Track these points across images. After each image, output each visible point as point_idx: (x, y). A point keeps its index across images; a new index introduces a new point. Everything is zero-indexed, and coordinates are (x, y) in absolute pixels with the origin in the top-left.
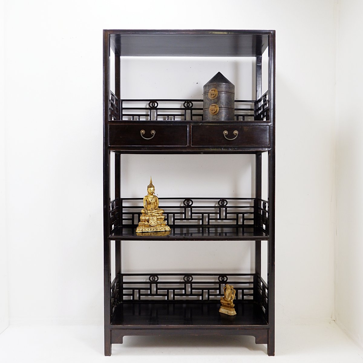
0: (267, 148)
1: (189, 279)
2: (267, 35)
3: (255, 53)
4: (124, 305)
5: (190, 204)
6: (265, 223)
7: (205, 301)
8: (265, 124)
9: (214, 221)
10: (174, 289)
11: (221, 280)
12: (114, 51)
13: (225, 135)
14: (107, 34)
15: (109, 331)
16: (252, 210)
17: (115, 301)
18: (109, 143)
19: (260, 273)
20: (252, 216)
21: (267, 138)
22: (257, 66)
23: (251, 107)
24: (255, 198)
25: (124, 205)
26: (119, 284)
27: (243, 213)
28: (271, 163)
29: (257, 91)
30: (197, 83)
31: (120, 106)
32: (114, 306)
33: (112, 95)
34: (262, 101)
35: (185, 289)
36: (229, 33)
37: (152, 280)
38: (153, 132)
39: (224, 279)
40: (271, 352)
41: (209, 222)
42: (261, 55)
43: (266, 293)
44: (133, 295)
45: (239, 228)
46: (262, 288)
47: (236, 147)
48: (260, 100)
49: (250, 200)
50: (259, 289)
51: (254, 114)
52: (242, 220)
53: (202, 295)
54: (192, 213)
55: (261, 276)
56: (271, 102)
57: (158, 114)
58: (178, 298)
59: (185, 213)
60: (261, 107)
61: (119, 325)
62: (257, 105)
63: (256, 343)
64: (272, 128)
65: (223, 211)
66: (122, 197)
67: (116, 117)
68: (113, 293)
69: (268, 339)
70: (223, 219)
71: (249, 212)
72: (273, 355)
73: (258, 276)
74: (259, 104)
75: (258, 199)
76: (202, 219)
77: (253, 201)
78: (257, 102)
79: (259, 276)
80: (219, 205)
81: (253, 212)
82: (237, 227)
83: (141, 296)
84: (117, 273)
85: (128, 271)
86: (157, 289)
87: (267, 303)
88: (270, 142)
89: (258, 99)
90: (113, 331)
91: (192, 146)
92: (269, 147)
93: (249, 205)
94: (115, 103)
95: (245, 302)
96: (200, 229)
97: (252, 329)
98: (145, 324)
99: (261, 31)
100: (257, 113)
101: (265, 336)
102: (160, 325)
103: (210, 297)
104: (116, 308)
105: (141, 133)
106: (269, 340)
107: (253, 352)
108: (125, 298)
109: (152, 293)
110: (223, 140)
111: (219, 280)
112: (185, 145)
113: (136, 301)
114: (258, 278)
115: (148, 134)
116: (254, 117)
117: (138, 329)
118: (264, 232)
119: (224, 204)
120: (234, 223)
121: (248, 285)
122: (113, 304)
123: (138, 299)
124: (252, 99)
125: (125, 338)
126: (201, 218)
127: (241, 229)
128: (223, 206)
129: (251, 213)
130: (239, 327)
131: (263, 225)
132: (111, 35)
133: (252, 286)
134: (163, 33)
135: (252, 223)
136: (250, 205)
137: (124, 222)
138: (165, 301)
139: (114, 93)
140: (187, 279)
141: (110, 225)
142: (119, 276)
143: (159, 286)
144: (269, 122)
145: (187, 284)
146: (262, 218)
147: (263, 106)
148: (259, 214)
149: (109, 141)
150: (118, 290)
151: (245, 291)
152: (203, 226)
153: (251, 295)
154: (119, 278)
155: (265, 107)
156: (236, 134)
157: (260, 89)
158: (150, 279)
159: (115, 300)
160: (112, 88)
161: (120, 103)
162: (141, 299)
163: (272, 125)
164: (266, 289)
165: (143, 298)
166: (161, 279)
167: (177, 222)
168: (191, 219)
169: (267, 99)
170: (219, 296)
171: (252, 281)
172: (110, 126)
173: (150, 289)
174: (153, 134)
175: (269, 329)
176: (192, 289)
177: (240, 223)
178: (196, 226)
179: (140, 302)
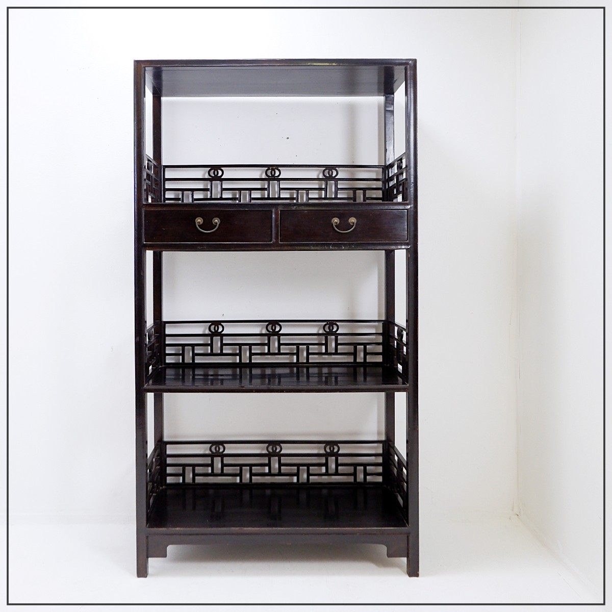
0: (404, 245)
1: (276, 449)
2: (403, 67)
3: (383, 91)
4: (169, 492)
5: (277, 329)
6: (401, 361)
7: (303, 484)
8: (401, 207)
9: (316, 356)
10: (251, 466)
11: (328, 450)
12: (152, 91)
13: (334, 225)
14: (140, 66)
15: (145, 538)
16: (380, 339)
17: (153, 487)
18: (144, 239)
19: (392, 440)
20: (380, 349)
21: (404, 229)
22: (386, 111)
23: (377, 175)
24: (384, 319)
25: (168, 331)
26: (160, 459)
27: (365, 345)
28: (412, 268)
29: (386, 150)
30: (288, 138)
31: (161, 176)
32: (152, 495)
33: (149, 160)
34: (396, 166)
35: (269, 465)
36: (341, 64)
37: (214, 451)
38: (216, 221)
39: (334, 449)
40: (413, 571)
41: (308, 358)
42: (393, 94)
43: (404, 474)
44: (183, 475)
45: (358, 369)
46: (396, 465)
47: (352, 244)
48: (391, 166)
49: (376, 324)
50: (391, 465)
51: (381, 187)
52: (362, 355)
53: (297, 475)
54: (280, 344)
55: (395, 445)
56: (410, 172)
57: (223, 187)
58: (257, 479)
59: (268, 345)
60: (393, 176)
61: (161, 527)
62: (387, 172)
63: (389, 555)
64: (412, 213)
65: (331, 340)
66: (165, 319)
67: (154, 194)
68: (150, 475)
69: (408, 550)
70: (331, 354)
71: (374, 342)
72: (417, 575)
73: (389, 445)
74: (390, 170)
75: (388, 323)
76: (297, 354)
77: (381, 324)
78: (386, 168)
79: (392, 445)
80: (325, 331)
81: (381, 341)
82: (355, 365)
83: (196, 477)
84: (157, 441)
85: (175, 437)
86: (223, 465)
87: (406, 490)
88: (410, 235)
89: (388, 163)
90: (150, 538)
91: (280, 243)
92: (407, 244)
93: (373, 331)
94: (152, 172)
95: (368, 486)
96: (293, 370)
97: (382, 533)
98: (204, 526)
99: (393, 61)
100: (387, 186)
101: (403, 545)
102: (228, 529)
103: (310, 477)
104: (155, 497)
105: (196, 223)
106: (410, 552)
107: (383, 570)
108: (170, 480)
109: (215, 472)
110: (332, 233)
111: (325, 450)
112: (269, 242)
113: (189, 484)
114: (390, 448)
115: (208, 225)
116: (381, 191)
117: (193, 534)
118: (401, 377)
119: (334, 330)
120: (350, 359)
121: (373, 458)
122: (150, 493)
123: (191, 481)
124: (379, 162)
125: (170, 548)
126: (295, 351)
127: (362, 369)
128: (331, 333)
129: (378, 344)
130: (360, 530)
131: (399, 364)
132: (146, 68)
133: (380, 460)
134: (232, 65)
135: (379, 359)
136: (376, 330)
137: (169, 360)
138: (236, 484)
139: (152, 157)
140: (273, 449)
141: (146, 368)
142: (161, 446)
143: (227, 460)
144: (407, 204)
145: (272, 458)
146: (396, 353)
147: (398, 175)
148: (391, 346)
149: (143, 236)
150: (158, 467)
151: (368, 467)
152: (298, 365)
153: (378, 474)
154: (161, 449)
155: (401, 178)
156: (353, 223)
157: (392, 147)
158: (210, 450)
159: (153, 485)
160: (149, 151)
161: (161, 171)
162: (197, 481)
163: (412, 209)
164: (404, 469)
165: (199, 480)
166: (230, 449)
167: (255, 359)
168: (279, 353)
169: (404, 166)
170: (326, 477)
171: (381, 451)
172: (146, 211)
173: (212, 465)
174: (217, 223)
175: (409, 533)
176: (280, 465)
177: (360, 359)
178: (286, 365)
179: (194, 486)
